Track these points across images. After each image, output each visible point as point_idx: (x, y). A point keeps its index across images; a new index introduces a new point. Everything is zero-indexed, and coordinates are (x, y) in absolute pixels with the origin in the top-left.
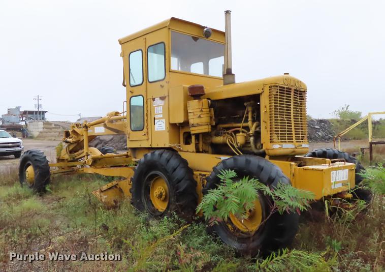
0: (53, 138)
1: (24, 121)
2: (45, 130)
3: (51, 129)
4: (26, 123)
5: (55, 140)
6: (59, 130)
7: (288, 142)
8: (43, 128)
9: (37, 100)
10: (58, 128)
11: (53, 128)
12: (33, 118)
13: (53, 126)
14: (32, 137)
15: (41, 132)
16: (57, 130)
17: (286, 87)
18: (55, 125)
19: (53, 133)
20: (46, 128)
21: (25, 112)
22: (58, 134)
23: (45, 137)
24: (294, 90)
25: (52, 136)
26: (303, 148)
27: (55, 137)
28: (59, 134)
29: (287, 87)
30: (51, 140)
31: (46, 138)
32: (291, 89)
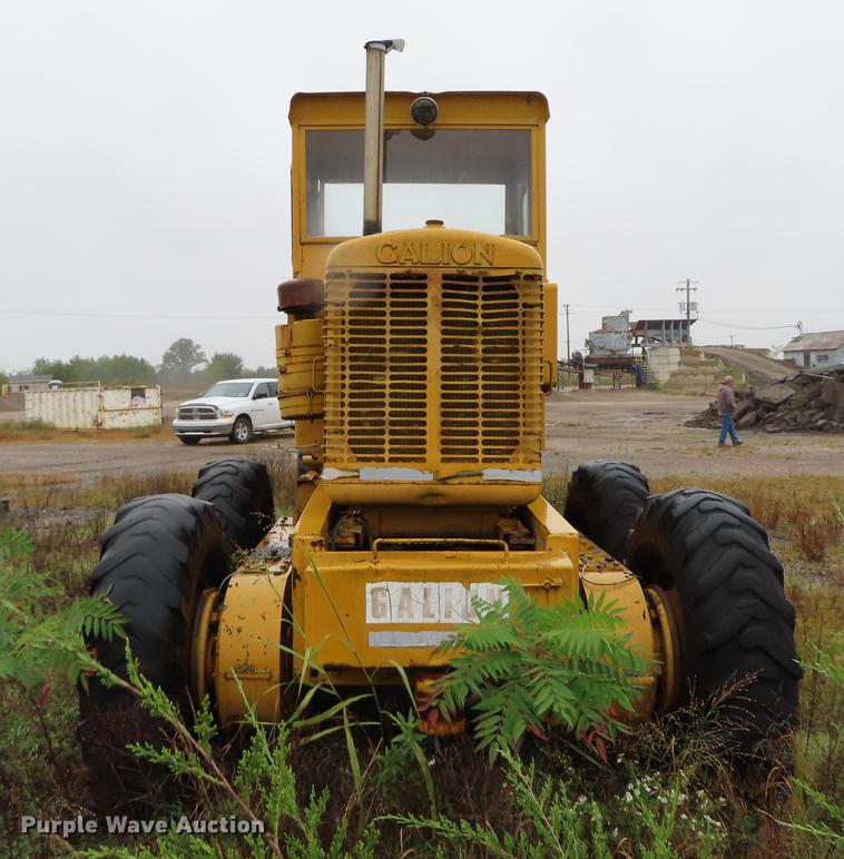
0: (701, 390)
1: (639, 345)
2: (683, 368)
3: (696, 365)
4: (644, 351)
5: (703, 394)
6: (716, 369)
8: (679, 363)
9: (685, 292)
10: (712, 364)
11: (702, 364)
12: (660, 338)
13: (702, 358)
14: (653, 387)
15: (673, 374)
16: (710, 369)
17: (389, 271)
18: (707, 355)
19: (701, 378)
20: (687, 364)
21: (641, 325)
22: (711, 378)
23: (680, 387)
24: (445, 277)
25: (698, 384)
26: (496, 483)
27: (706, 385)
28: (715, 379)
30: (694, 394)
31: (685, 390)
32: (424, 277)
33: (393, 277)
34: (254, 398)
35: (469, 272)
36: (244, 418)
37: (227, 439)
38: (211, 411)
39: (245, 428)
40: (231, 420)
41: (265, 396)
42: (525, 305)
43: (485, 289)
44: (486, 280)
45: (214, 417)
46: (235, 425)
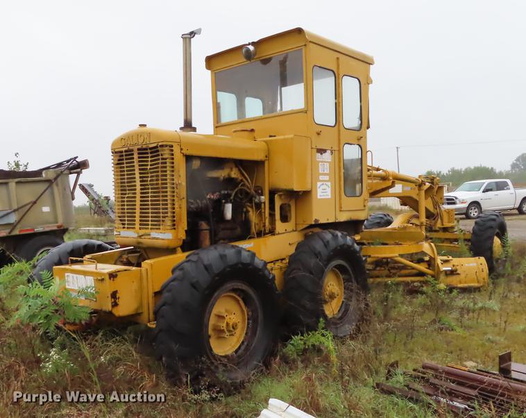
7: (127, 228)
17: (124, 149)
24: (138, 149)
26: (154, 238)
29: (127, 149)
32: (132, 150)
33: (126, 151)
34: (484, 192)
35: (144, 147)
36: (475, 204)
37: (464, 216)
38: (453, 200)
39: (476, 210)
40: (466, 205)
41: (491, 190)
42: (163, 159)
43: (151, 153)
44: (151, 149)
45: (454, 203)
46: (468, 208)
